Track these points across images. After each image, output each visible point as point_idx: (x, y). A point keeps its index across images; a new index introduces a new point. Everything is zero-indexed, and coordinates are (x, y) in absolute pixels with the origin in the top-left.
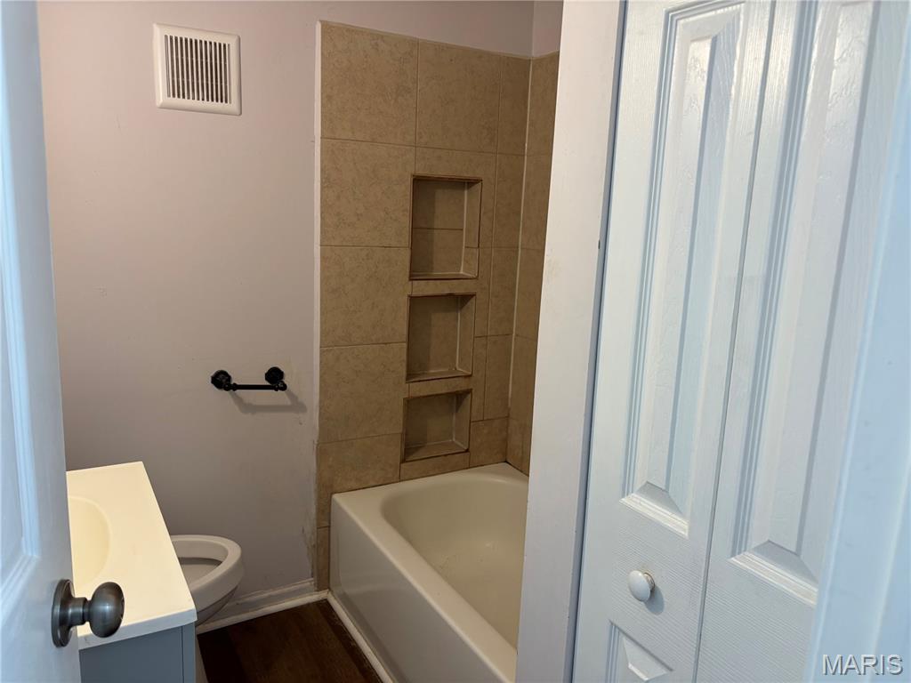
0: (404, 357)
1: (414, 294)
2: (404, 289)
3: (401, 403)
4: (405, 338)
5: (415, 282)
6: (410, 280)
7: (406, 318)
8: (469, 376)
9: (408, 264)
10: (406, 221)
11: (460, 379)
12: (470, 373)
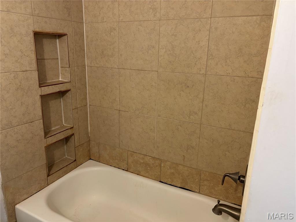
0: (42, 126)
1: (43, 94)
2: (37, 92)
3: (44, 149)
4: (41, 117)
5: (43, 88)
6: (40, 87)
7: (40, 107)
8: (72, 128)
9: (37, 79)
10: (33, 56)
11: (69, 130)
12: (72, 126)
